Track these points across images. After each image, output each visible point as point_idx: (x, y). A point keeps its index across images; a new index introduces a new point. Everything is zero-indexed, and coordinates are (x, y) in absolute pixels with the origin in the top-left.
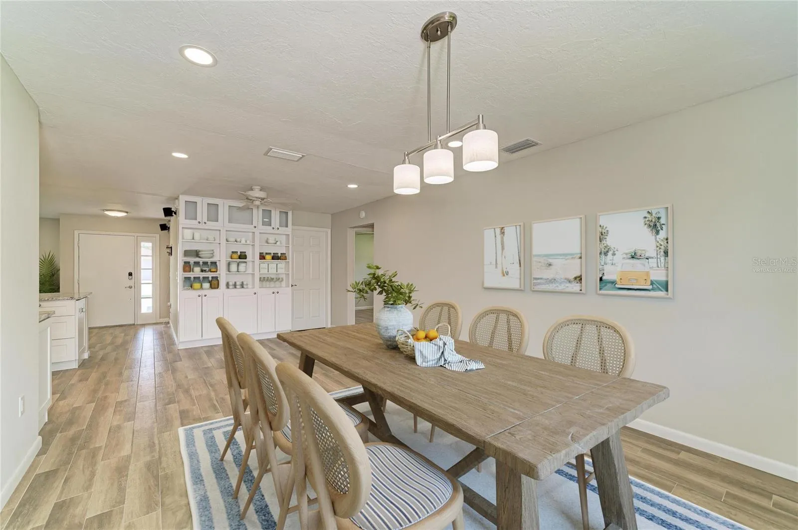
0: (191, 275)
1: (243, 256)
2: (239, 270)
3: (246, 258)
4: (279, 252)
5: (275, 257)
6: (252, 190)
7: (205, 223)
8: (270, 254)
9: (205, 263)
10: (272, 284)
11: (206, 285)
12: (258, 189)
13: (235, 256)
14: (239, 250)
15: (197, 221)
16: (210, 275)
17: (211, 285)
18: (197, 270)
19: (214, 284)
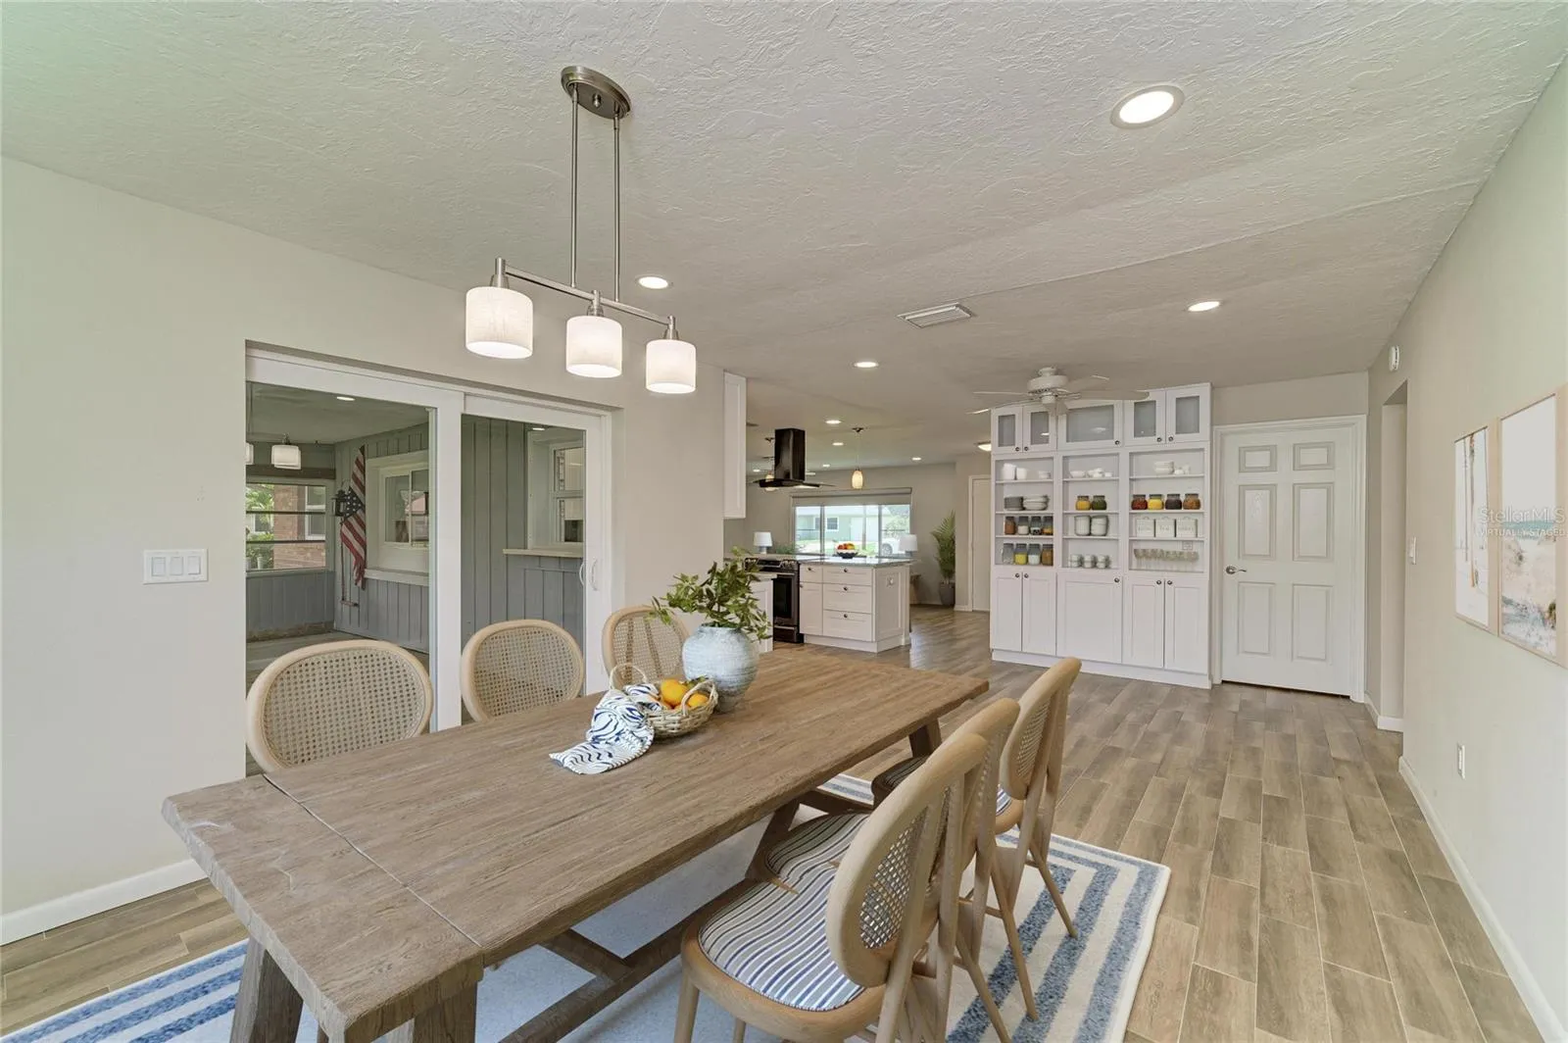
0: (1014, 540)
1: (1100, 504)
2: (1092, 532)
3: (1105, 508)
4: (1182, 491)
5: (1174, 504)
6: (1039, 376)
7: (1026, 449)
8: (1159, 496)
9: (1036, 519)
10: (1162, 565)
11: (1034, 558)
12: (1050, 372)
13: (1085, 504)
14: (1092, 492)
15: (1014, 448)
16: (1041, 540)
17: (1041, 558)
18: (1022, 529)
19: (1046, 558)
